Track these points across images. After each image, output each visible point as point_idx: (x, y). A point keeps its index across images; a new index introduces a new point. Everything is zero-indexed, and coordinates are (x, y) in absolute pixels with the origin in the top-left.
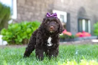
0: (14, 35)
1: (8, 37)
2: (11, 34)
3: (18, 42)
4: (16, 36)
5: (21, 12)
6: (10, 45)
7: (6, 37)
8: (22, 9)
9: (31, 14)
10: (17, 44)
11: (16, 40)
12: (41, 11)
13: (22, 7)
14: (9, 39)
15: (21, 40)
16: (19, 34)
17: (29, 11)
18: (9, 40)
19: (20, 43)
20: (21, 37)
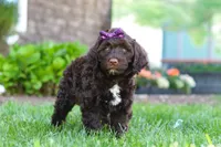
0: (23, 72)
1: (9, 75)
2: (16, 68)
3: (32, 88)
4: (28, 75)
5: (38, 17)
6: (12, 94)
7: (5, 77)
8: (41, 10)
9: (60, 22)
10: (30, 95)
11: (27, 84)
12: (84, 16)
13: (41, 5)
14: (11, 80)
15: (38, 86)
16: (34, 70)
17: (56, 15)
18: (11, 84)
19: (35, 91)
20: (39, 78)
